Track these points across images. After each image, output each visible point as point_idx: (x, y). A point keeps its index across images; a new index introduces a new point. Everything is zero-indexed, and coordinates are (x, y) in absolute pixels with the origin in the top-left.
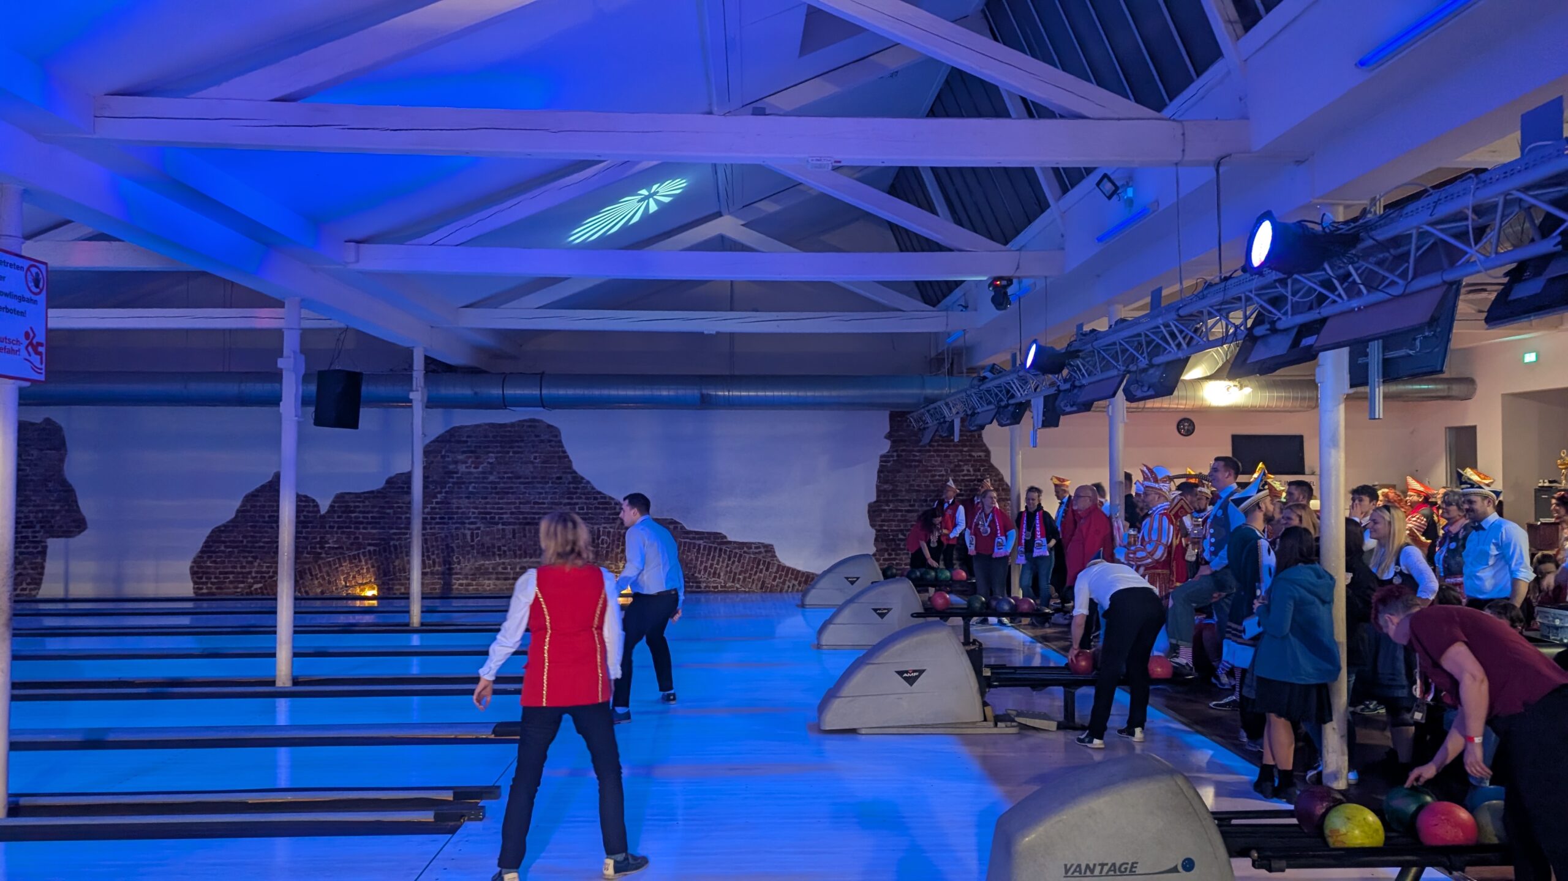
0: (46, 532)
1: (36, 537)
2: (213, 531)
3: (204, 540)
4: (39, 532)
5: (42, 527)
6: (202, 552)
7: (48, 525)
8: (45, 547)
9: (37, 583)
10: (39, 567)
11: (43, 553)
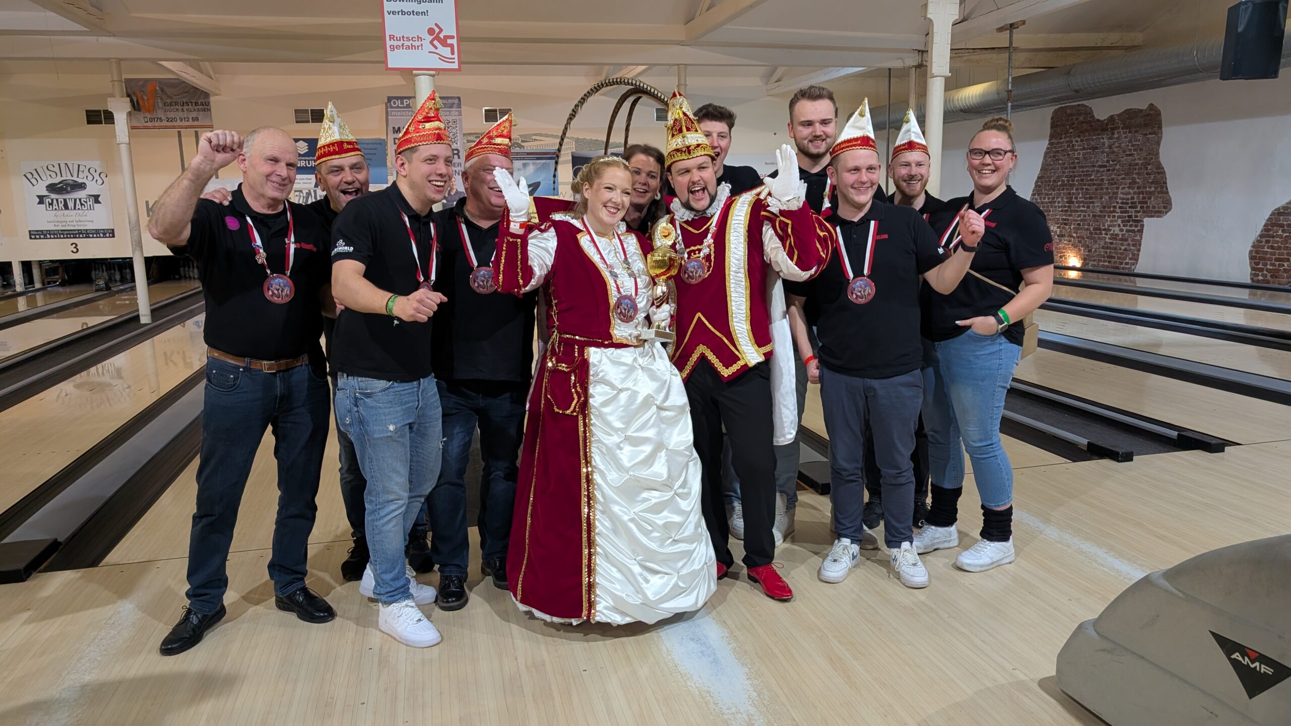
0: (1144, 212)
1: (1137, 216)
2: (1273, 214)
3: (1263, 223)
4: (1139, 212)
5: (1142, 207)
6: (1261, 236)
7: (1145, 206)
8: (1143, 226)
9: (1136, 258)
10: (1138, 244)
11: (1141, 231)
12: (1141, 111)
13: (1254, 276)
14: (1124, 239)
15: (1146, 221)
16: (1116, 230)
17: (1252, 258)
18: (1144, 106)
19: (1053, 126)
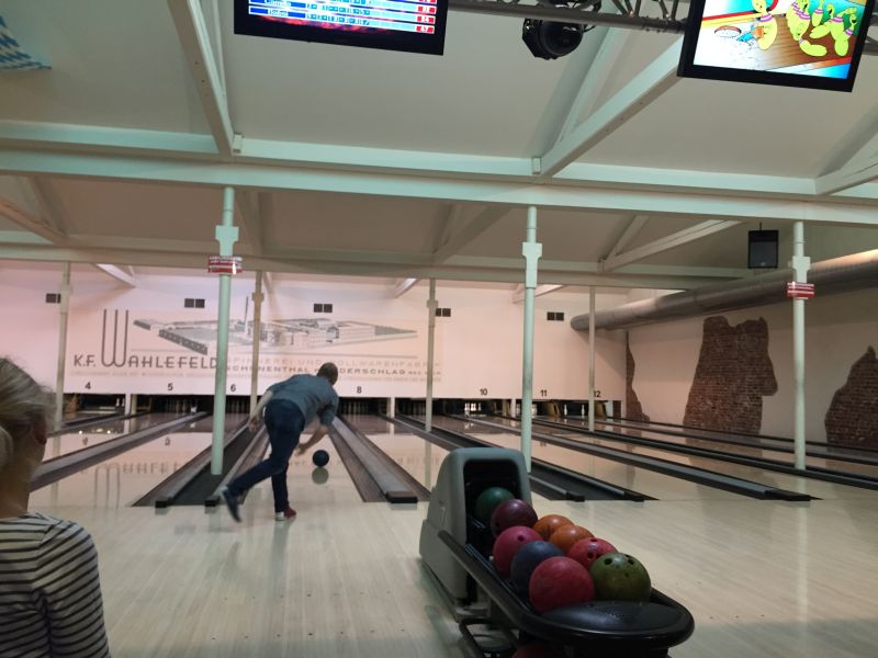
0: (762, 392)
1: (760, 395)
2: (836, 394)
3: (831, 400)
4: (759, 391)
5: (760, 388)
6: (831, 409)
7: (762, 387)
8: (762, 402)
9: (759, 425)
10: (760, 414)
11: (761, 405)
12: (755, 321)
13: (829, 438)
14: (751, 411)
15: (765, 398)
16: (746, 404)
17: (826, 425)
18: (757, 319)
19: (705, 331)
